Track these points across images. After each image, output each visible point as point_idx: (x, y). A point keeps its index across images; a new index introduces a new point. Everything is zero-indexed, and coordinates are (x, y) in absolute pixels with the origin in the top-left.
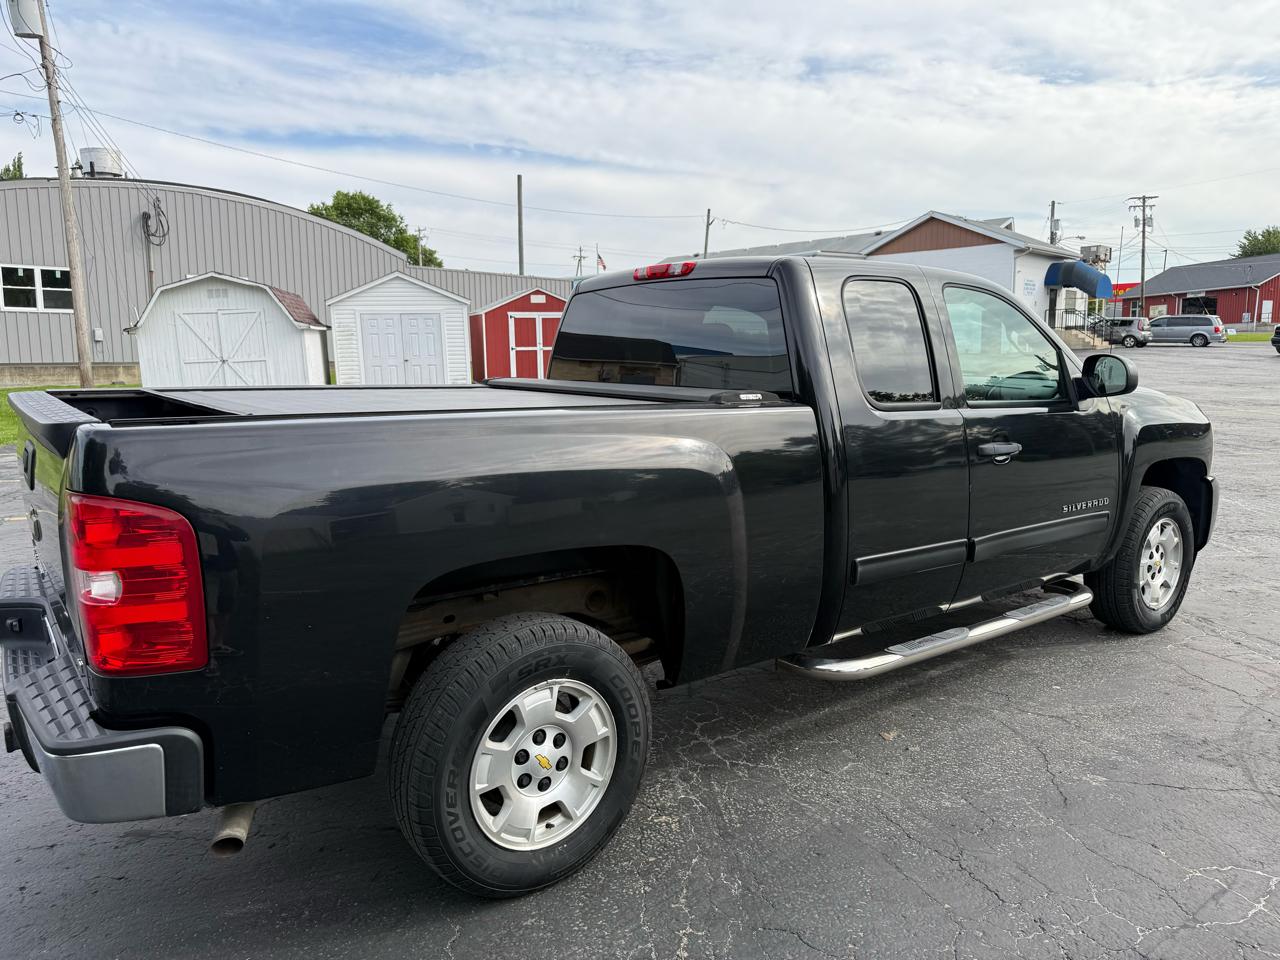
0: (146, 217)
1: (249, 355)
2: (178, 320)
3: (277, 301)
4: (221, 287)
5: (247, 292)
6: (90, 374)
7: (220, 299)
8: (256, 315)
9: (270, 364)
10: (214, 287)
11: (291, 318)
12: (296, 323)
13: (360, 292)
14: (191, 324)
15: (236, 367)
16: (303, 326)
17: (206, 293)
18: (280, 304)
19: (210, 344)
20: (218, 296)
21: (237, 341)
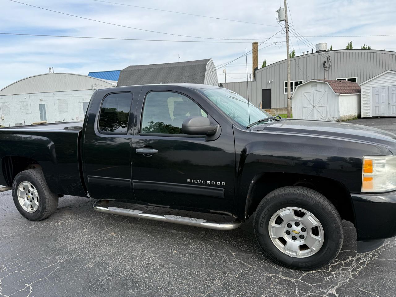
0: (325, 62)
1: (322, 104)
2: (303, 95)
3: (330, 87)
4: (315, 84)
5: (322, 84)
6: (290, 111)
7: (315, 87)
8: (324, 92)
9: (328, 107)
10: (313, 84)
11: (334, 92)
12: (335, 93)
13: (372, 80)
14: (306, 96)
15: (317, 108)
16: (338, 94)
17: (311, 86)
18: (331, 88)
19: (311, 102)
20: (314, 87)
21: (318, 100)
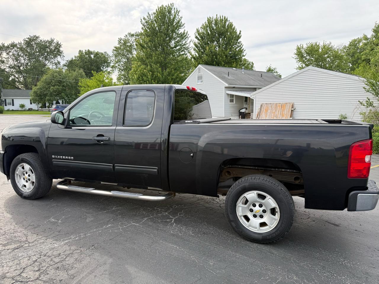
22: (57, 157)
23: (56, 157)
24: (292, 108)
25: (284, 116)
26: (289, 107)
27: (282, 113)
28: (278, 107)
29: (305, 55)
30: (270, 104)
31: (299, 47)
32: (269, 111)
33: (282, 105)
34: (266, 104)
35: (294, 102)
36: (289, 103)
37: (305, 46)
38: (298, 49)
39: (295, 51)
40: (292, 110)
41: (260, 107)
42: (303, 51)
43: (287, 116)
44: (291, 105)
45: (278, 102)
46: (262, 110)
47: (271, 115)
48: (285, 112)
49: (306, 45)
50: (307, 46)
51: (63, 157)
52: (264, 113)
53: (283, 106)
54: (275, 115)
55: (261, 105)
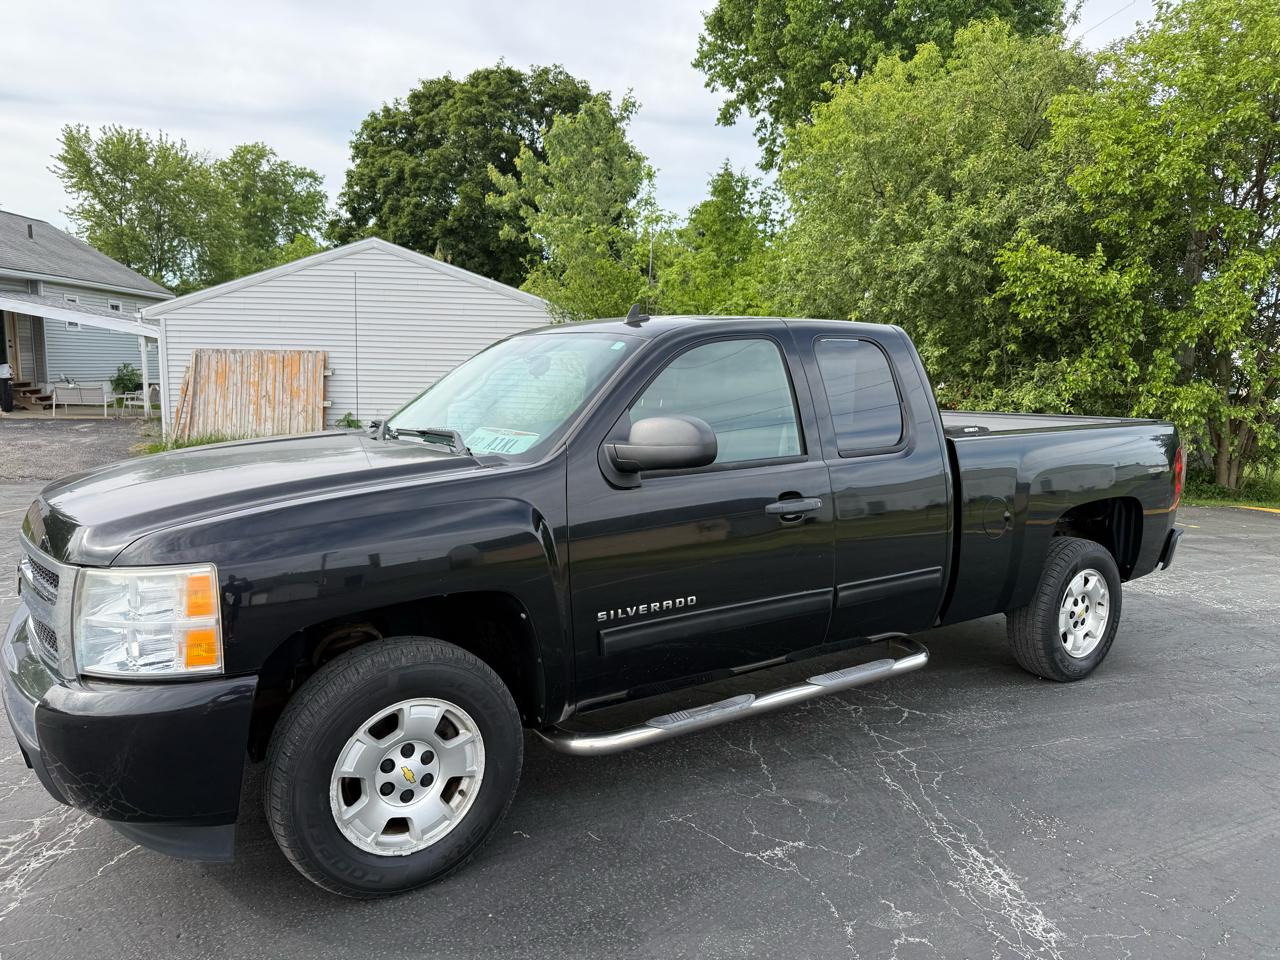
22: (625, 612)
23: (616, 613)
24: (325, 368)
25: (299, 397)
26: (315, 365)
27: (288, 387)
28: (271, 367)
29: (99, 170)
30: (234, 352)
31: (74, 132)
32: (235, 378)
33: (286, 357)
34: (218, 351)
35: (326, 349)
36: (310, 352)
37: (96, 136)
38: (73, 141)
39: (60, 149)
40: (325, 377)
41: (191, 364)
42: (92, 153)
43: (311, 394)
44: (321, 357)
45: (265, 348)
46: (204, 373)
47: (244, 391)
48: (302, 382)
49: (102, 134)
50: (104, 137)
51: (649, 608)
52: (212, 386)
53: (289, 362)
54: (264, 394)
55: (197, 356)
